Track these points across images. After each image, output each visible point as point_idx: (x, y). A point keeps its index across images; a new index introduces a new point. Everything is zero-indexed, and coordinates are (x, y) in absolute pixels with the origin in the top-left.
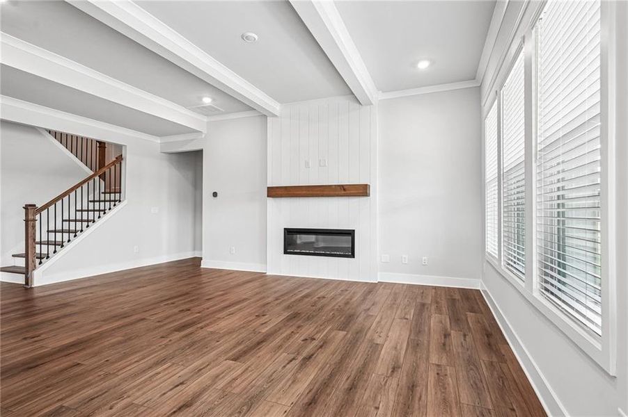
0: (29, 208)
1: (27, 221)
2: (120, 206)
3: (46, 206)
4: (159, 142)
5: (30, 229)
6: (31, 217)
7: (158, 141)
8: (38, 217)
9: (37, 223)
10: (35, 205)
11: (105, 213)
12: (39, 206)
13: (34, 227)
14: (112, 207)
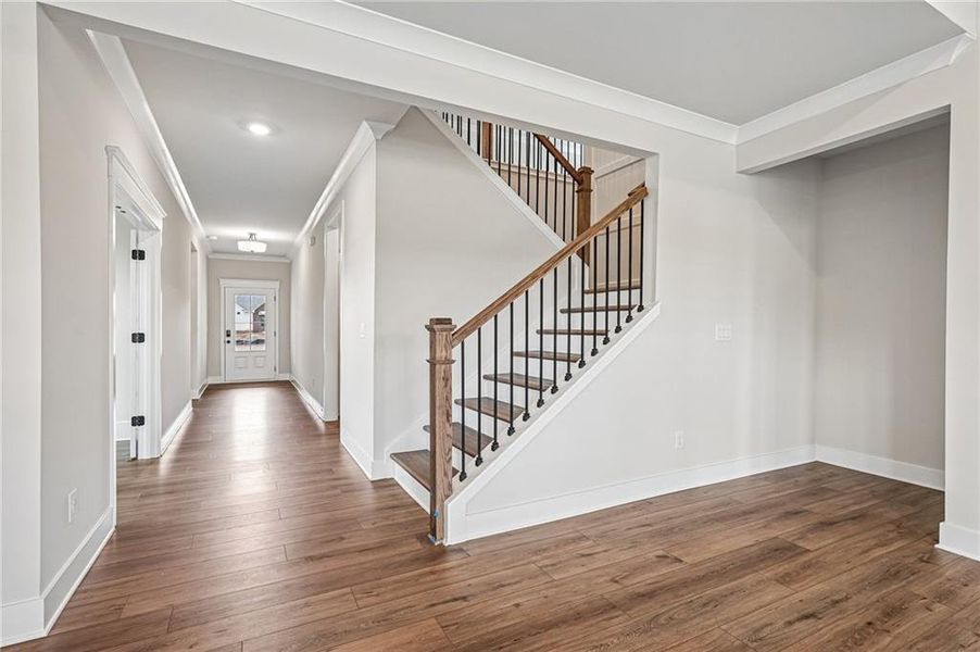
0: (435, 327)
1: (433, 363)
2: (642, 322)
3: (475, 324)
4: (734, 141)
5: (439, 384)
6: (440, 354)
7: (732, 136)
8: (456, 353)
9: (456, 369)
10: (449, 321)
11: (606, 341)
12: (459, 322)
13: (447, 380)
14: (623, 324)
